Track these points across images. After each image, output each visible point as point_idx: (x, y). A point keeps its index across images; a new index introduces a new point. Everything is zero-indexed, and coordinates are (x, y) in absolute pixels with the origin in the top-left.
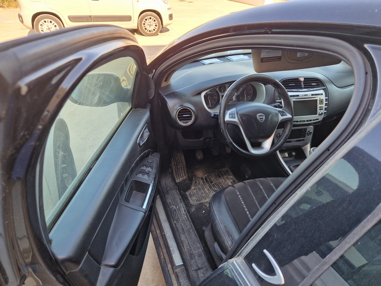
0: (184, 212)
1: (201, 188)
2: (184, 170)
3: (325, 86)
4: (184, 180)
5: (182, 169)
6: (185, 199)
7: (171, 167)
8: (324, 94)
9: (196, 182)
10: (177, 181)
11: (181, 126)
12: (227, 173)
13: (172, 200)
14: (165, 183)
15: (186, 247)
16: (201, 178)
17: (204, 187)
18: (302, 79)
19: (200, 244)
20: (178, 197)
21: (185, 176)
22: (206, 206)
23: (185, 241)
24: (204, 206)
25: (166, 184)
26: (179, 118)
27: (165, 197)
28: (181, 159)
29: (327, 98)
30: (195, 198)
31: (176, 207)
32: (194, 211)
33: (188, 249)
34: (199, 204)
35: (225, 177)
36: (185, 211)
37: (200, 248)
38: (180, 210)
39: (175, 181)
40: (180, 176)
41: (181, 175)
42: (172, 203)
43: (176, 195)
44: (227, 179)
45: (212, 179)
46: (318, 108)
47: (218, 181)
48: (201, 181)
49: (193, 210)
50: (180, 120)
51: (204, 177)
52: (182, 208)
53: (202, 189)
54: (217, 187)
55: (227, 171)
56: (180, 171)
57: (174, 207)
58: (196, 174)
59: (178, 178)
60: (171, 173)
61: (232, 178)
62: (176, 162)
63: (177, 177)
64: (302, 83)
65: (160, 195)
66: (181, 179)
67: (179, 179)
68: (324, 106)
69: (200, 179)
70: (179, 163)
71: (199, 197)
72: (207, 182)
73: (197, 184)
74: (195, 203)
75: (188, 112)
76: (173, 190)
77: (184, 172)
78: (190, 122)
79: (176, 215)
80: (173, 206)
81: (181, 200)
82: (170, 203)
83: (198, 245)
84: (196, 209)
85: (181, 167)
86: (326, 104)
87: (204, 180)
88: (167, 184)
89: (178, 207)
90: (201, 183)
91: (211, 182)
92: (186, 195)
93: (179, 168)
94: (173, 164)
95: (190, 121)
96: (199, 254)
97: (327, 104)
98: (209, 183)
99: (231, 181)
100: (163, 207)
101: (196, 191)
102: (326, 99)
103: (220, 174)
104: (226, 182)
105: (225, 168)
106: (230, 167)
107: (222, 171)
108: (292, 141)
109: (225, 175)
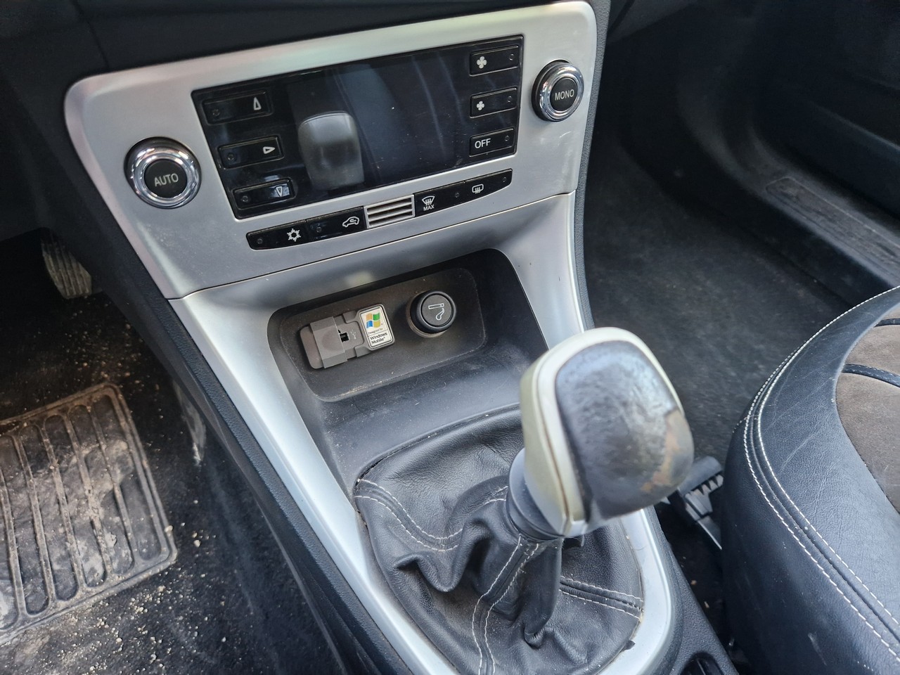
12: (95, 425)
35: (78, 457)
44: (88, 468)
55: (102, 407)
61: (122, 461)
103: (47, 440)
104: (71, 505)
105: (88, 390)
106: (128, 374)
107: (65, 418)
108: (369, 209)
109: (80, 441)
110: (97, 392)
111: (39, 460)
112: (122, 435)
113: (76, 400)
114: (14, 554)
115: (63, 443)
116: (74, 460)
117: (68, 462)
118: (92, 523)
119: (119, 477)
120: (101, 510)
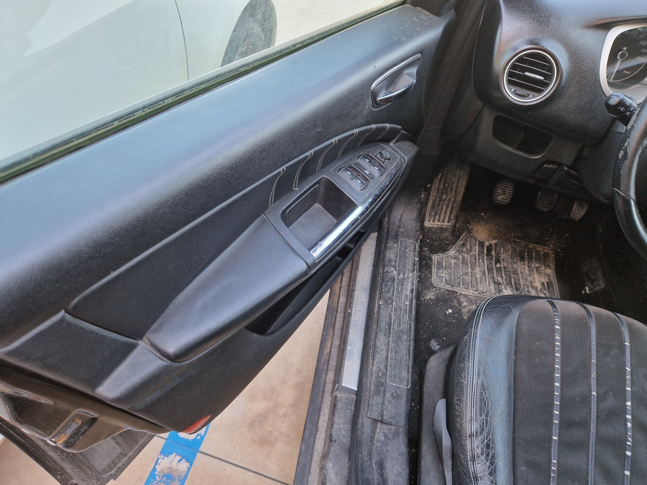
0: (408, 292)
1: (469, 262)
2: (452, 208)
4: (442, 230)
5: (449, 204)
6: (424, 265)
7: (428, 191)
9: (464, 245)
10: (427, 224)
11: (504, 98)
12: (543, 259)
13: (396, 257)
14: (399, 217)
15: (378, 363)
16: (480, 242)
17: (477, 263)
19: (408, 373)
20: (412, 257)
21: (448, 222)
22: (460, 303)
23: (382, 350)
24: (455, 301)
25: (400, 220)
26: (510, 74)
27: (387, 244)
28: (457, 184)
30: (445, 275)
31: (399, 274)
32: (430, 299)
33: (380, 370)
34: (447, 290)
35: (535, 265)
36: (412, 291)
37: (405, 382)
38: (403, 285)
39: (422, 222)
40: (437, 217)
41: (440, 216)
42: (395, 262)
43: (410, 251)
44: (537, 271)
45: (502, 256)
47: (515, 265)
48: (477, 247)
49: (430, 295)
50: (510, 82)
51: (487, 244)
52: (408, 282)
53: (469, 265)
54: (504, 277)
55: (546, 255)
56: (442, 207)
57: (395, 272)
58: (472, 228)
59: (432, 220)
60: (422, 203)
61: (548, 276)
62: (444, 184)
63: (430, 214)
65: (378, 235)
66: (437, 224)
67: (434, 221)
69: (477, 242)
70: (449, 190)
71: (456, 277)
72: (488, 255)
73: (464, 249)
74: (442, 284)
75: (543, 67)
76: (409, 239)
77: (451, 212)
78: (534, 97)
79: (390, 289)
80: (393, 269)
81: (414, 265)
82: (390, 260)
83: (404, 374)
84: (437, 298)
85: (449, 200)
87: (485, 248)
88: (403, 220)
89: (401, 276)
90: (475, 251)
91: (498, 261)
92: (431, 259)
93: (445, 200)
94: (437, 186)
95: (536, 94)
96: (396, 392)
98: (491, 259)
99: (545, 280)
100: (372, 261)
101: (455, 263)
103: (526, 254)
104: (531, 278)
105: (544, 247)
106: (559, 250)
107: (534, 251)
109: (536, 261)
110: (547, 250)
111: (522, 259)
112: (550, 267)
113: (539, 248)
114: (513, 280)
115: (530, 258)
116: (533, 265)
117: (531, 264)
118: (537, 288)
119: (547, 280)
120: (541, 286)
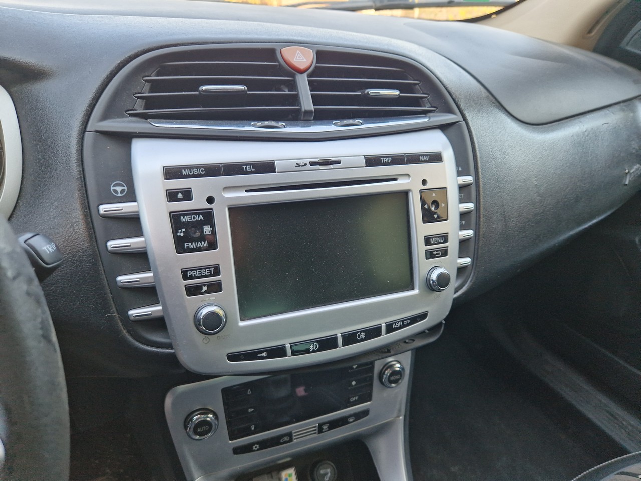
3: (450, 111)
8: (448, 155)
18: (302, 59)
29: (469, 179)
46: (419, 248)
64: (303, 82)
68: (451, 227)
86: (464, 215)
97: (473, 217)
102: (462, 188)
108: (295, 433)
